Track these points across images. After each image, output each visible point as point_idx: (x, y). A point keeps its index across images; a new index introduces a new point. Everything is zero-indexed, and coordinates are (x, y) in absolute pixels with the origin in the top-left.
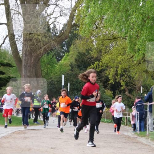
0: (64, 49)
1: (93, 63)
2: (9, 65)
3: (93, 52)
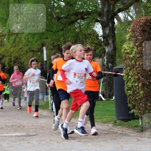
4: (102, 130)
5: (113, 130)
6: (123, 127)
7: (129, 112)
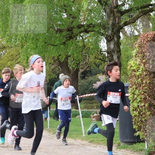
4: (104, 153)
5: (117, 153)
6: (127, 150)
7: (135, 135)
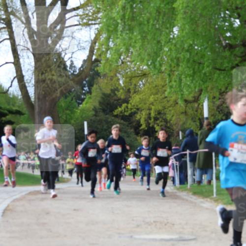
0: (84, 90)
1: (121, 106)
2: (18, 113)
3: (120, 93)
